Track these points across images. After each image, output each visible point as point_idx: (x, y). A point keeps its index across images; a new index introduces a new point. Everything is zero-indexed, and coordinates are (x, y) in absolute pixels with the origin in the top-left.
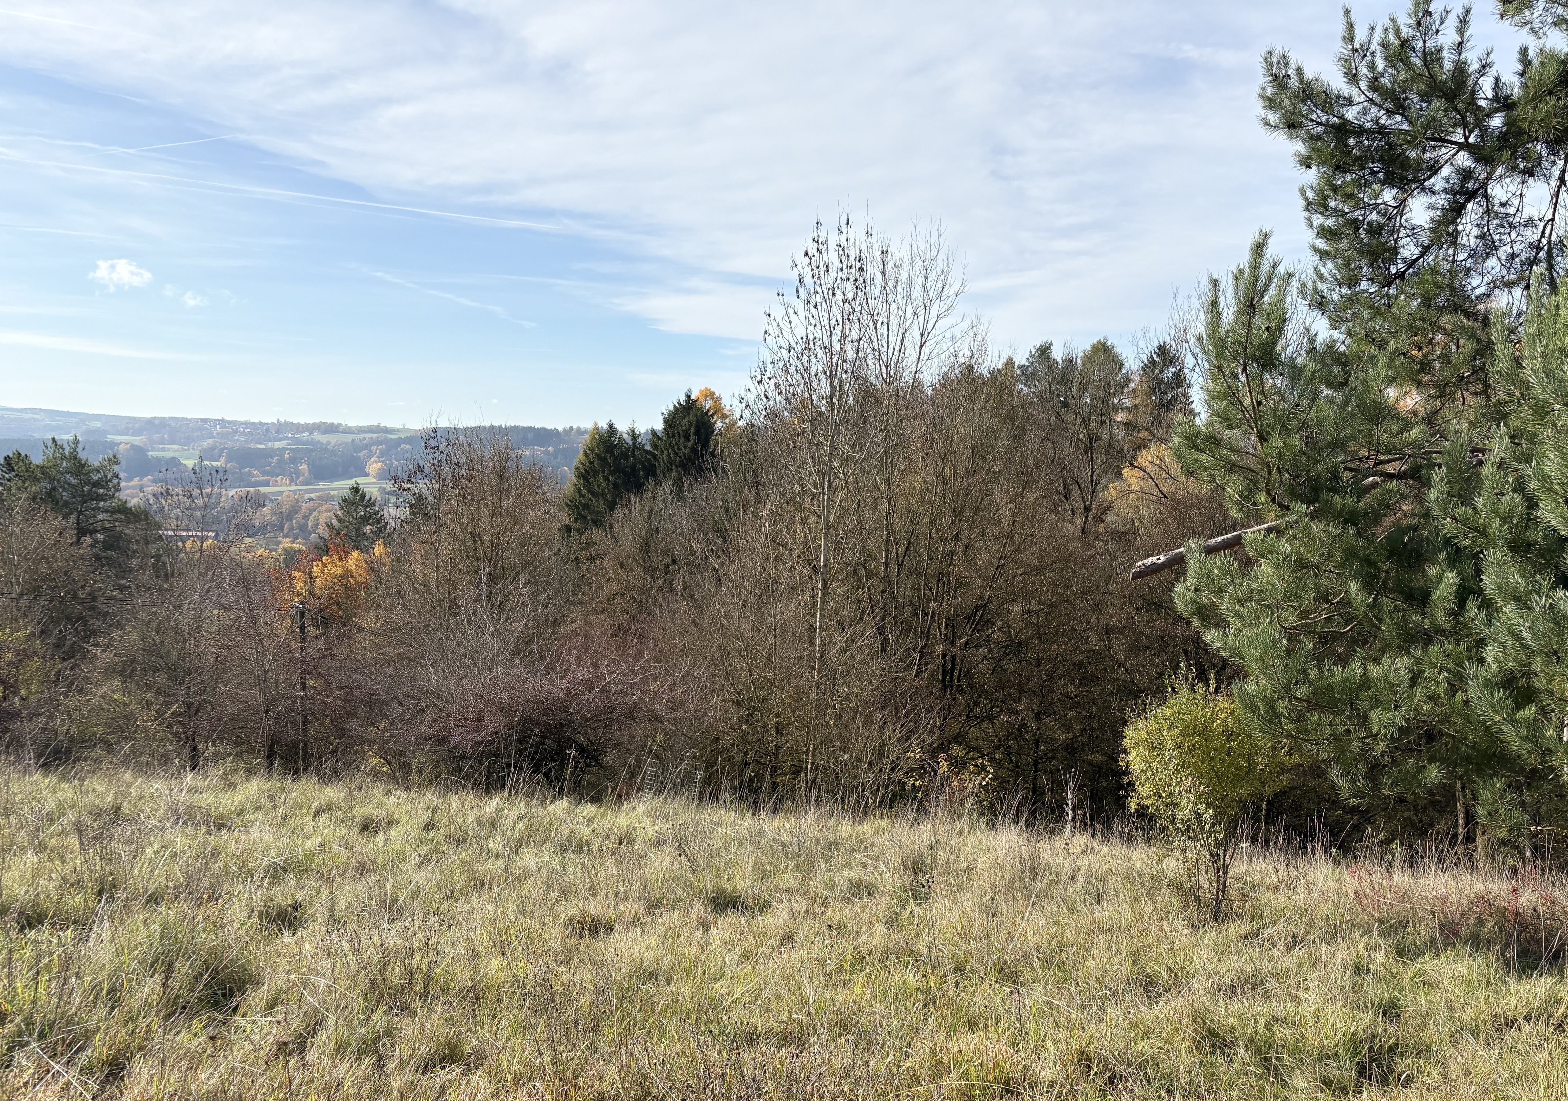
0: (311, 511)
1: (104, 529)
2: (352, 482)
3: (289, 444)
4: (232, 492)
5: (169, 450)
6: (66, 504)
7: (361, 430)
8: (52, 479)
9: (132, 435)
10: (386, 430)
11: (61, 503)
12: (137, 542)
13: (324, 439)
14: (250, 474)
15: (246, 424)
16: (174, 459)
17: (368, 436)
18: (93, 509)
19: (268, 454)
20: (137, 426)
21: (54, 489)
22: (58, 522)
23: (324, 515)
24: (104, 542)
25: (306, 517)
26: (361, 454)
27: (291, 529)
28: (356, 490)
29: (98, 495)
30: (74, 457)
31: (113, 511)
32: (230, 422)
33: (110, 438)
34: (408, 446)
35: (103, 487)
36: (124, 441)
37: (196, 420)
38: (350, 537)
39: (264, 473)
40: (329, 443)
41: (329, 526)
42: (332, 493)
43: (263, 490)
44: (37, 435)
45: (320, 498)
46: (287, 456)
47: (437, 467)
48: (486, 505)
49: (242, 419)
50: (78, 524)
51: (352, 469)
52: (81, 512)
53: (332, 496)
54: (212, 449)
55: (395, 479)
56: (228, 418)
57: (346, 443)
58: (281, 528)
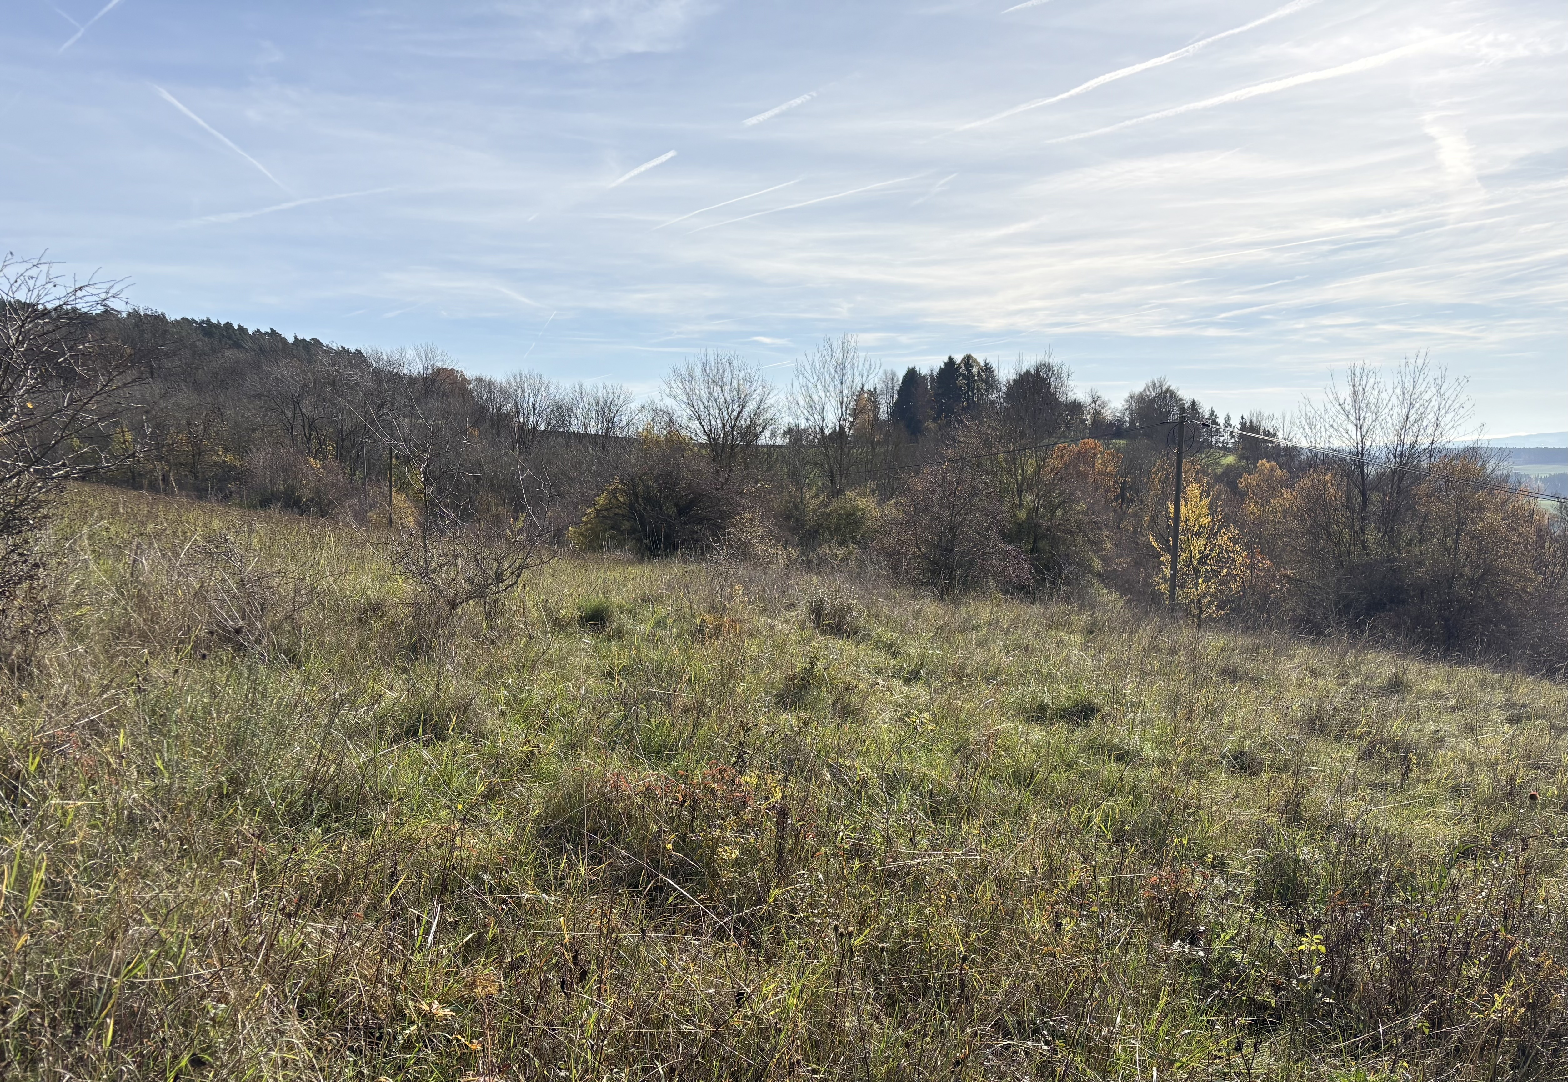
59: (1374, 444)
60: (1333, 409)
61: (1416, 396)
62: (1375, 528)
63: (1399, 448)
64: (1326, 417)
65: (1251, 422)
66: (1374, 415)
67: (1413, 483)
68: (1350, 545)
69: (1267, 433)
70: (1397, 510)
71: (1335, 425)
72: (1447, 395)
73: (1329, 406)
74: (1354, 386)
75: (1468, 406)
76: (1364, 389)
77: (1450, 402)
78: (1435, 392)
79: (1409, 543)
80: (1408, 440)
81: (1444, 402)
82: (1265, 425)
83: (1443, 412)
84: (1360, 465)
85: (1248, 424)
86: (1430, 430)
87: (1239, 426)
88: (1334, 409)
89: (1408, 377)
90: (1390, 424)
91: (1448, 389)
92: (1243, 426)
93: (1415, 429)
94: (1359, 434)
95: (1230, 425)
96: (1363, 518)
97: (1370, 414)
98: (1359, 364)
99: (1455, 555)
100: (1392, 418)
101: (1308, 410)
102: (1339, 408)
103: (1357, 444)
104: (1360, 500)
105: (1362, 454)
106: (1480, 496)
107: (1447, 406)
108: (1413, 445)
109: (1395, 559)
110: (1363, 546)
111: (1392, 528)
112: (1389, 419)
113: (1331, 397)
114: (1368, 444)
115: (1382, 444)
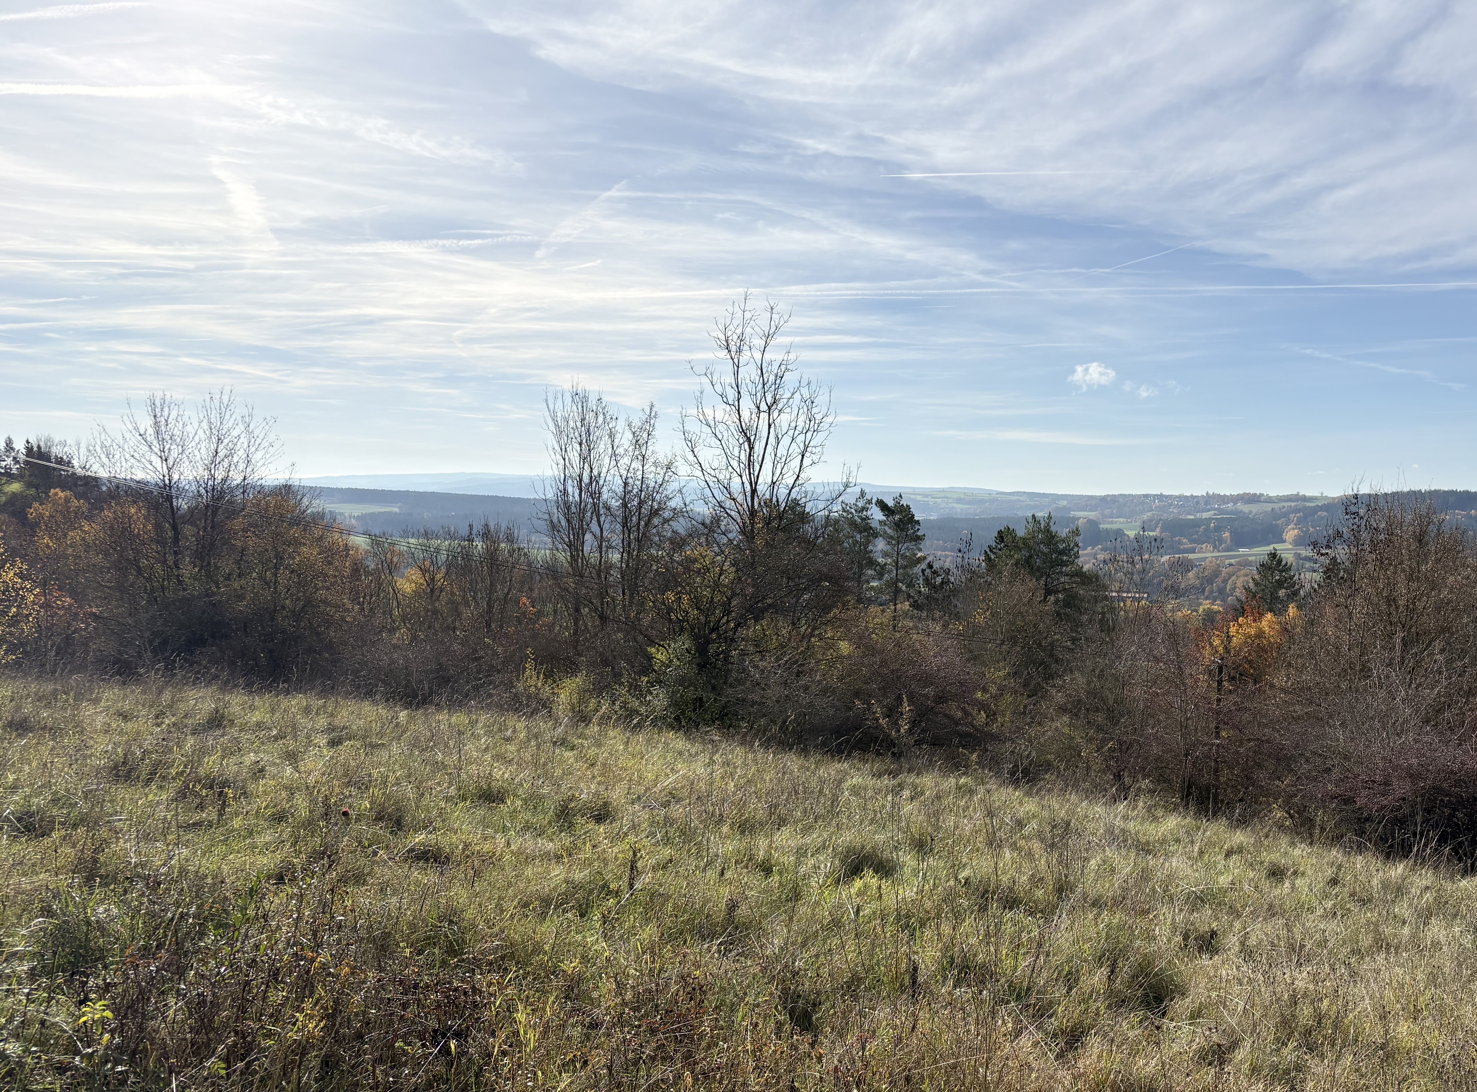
0: (1230, 575)
1: (1065, 589)
2: (1270, 548)
3: (1215, 514)
4: (1165, 558)
5: (1116, 522)
6: (1039, 568)
7: (1281, 499)
8: (1030, 549)
9: (1089, 511)
10: (1305, 499)
11: (1035, 568)
12: (1089, 602)
13: (1245, 508)
14: (1180, 543)
15: (1180, 497)
16: (1120, 530)
17: (1286, 504)
18: (1058, 573)
19: (1196, 524)
20: (1093, 503)
21: (1031, 557)
22: (1032, 584)
23: (1242, 579)
24: (1064, 600)
25: (1225, 581)
26: (1280, 522)
27: (1212, 592)
28: (1273, 555)
29: (1062, 561)
30: (1047, 530)
31: (1072, 575)
32: (1166, 497)
33: (1073, 513)
34: (1325, 513)
35: (1066, 555)
36: (1083, 516)
37: (1140, 496)
38: (1265, 600)
39: (1192, 541)
40: (1250, 512)
41: (1247, 589)
42: (1250, 558)
43: (1191, 556)
44: (1020, 514)
45: (1239, 563)
46: (1212, 525)
47: (1356, 533)
48: (1403, 570)
49: (1176, 493)
50: (1046, 585)
51: (1271, 536)
52: (1048, 576)
53: (1251, 562)
54: (1151, 520)
55: (1315, 544)
56: (1165, 493)
57: (1266, 512)
58: (1203, 591)
59: (182, 477)
60: (132, 438)
61: (224, 432)
62: (190, 562)
63: (210, 483)
64: (126, 447)
65: (39, 447)
66: (180, 447)
67: (227, 518)
68: (164, 580)
69: (60, 461)
70: (212, 544)
71: (136, 455)
72: (256, 434)
73: (128, 436)
74: (155, 416)
75: (277, 445)
76: (166, 421)
77: (259, 441)
78: (243, 429)
79: (228, 578)
80: (219, 475)
81: (253, 440)
82: (56, 451)
83: (253, 449)
84: (169, 498)
85: (35, 449)
86: (242, 466)
87: (24, 451)
88: (134, 440)
89: (214, 412)
90: (198, 458)
91: (257, 427)
92: (29, 451)
93: (226, 464)
94: (165, 466)
95: (13, 449)
96: (175, 553)
97: (175, 446)
98: (159, 395)
99: (275, 588)
100: (201, 452)
101: (103, 438)
102: (140, 438)
103: (164, 476)
104: (170, 534)
105: (170, 487)
106: (295, 532)
107: (257, 443)
108: (224, 480)
109: (214, 594)
110: (179, 581)
111: (209, 563)
112: (196, 452)
113: (130, 427)
114: (176, 477)
115: (191, 478)
